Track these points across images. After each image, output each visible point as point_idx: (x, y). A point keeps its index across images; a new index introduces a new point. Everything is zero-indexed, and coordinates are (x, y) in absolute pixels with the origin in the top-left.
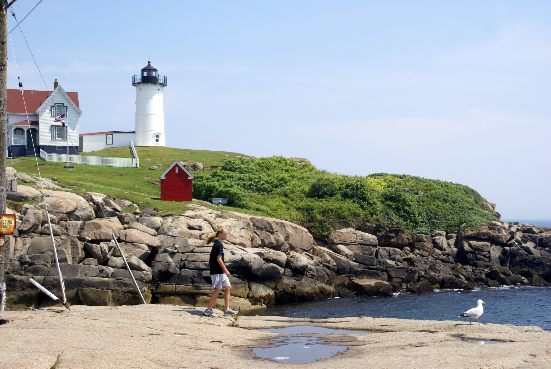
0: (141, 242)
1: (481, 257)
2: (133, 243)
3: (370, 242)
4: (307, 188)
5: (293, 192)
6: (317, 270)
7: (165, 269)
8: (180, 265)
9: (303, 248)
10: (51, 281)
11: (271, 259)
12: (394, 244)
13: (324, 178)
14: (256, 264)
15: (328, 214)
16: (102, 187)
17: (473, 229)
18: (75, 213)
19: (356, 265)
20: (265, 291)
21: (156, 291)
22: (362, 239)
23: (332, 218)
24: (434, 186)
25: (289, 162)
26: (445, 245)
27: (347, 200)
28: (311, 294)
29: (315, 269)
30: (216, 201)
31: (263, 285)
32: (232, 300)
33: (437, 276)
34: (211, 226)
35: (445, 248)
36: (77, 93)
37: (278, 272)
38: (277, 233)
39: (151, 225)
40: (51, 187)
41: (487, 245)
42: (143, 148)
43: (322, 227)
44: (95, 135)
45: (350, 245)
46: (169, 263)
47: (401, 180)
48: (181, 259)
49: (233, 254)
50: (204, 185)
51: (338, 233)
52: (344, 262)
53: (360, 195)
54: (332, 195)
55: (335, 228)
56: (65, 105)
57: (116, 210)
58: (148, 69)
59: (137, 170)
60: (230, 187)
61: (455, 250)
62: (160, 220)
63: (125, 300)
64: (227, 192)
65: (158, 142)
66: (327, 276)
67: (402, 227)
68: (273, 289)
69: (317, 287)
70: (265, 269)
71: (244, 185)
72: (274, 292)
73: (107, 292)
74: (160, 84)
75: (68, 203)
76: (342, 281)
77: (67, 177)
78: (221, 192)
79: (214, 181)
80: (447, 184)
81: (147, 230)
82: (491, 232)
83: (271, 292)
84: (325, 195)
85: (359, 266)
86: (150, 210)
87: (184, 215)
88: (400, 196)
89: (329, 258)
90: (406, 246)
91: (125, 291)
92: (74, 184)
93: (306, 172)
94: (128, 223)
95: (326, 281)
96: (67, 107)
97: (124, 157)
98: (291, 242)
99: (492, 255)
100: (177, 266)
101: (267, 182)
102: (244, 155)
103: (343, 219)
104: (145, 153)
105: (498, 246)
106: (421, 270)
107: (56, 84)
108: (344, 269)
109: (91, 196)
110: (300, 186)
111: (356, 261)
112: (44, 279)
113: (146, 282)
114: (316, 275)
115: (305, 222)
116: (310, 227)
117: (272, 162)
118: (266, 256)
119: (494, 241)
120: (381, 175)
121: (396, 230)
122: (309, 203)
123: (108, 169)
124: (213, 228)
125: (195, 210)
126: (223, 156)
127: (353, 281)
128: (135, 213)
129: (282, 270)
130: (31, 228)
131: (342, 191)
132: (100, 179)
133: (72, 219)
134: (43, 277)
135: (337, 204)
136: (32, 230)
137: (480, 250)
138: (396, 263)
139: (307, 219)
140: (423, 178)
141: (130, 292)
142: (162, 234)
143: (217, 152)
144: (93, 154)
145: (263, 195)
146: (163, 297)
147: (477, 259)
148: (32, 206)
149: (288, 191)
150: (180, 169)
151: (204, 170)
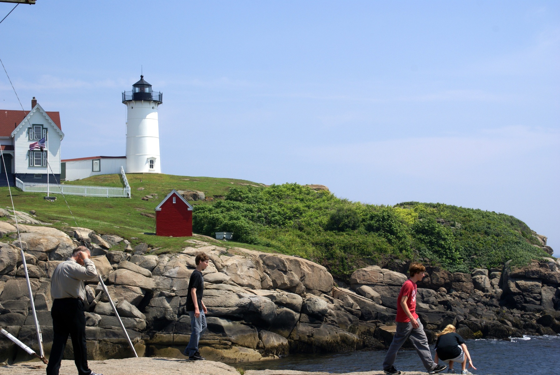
0: (133, 285)
1: (531, 299)
2: (124, 286)
3: (399, 282)
4: (325, 220)
5: (309, 224)
6: (338, 315)
7: (161, 316)
8: (179, 311)
9: (321, 290)
10: (28, 332)
11: (285, 303)
12: (427, 284)
13: (345, 208)
14: (267, 309)
15: (350, 250)
16: (88, 220)
17: (520, 267)
18: (56, 252)
19: (383, 309)
20: (277, 341)
21: (151, 341)
22: (390, 279)
23: (354, 255)
24: (474, 217)
25: (304, 189)
26: (488, 286)
27: (372, 233)
28: (331, 343)
29: (335, 314)
30: (220, 236)
31: (275, 334)
32: (239, 351)
33: (479, 322)
34: (214, 265)
35: (489, 289)
36: (58, 113)
37: (293, 318)
38: (292, 272)
39: (145, 265)
40: (29, 221)
41: (537, 286)
42: (136, 175)
43: (343, 265)
44: (80, 161)
45: (376, 286)
46: (166, 309)
47: (435, 210)
48: (180, 303)
49: (240, 297)
50: (207, 217)
51: (361, 272)
52: (369, 305)
53: (387, 227)
54: (354, 228)
55: (359, 266)
56: (45, 127)
57: (104, 247)
58: (141, 84)
59: (129, 201)
60: (235, 219)
61: (500, 290)
62: (155, 259)
63: (115, 353)
64: (233, 226)
65: (153, 168)
66: (349, 323)
67: (437, 264)
68: (287, 338)
69: (338, 335)
70: (278, 314)
71: (253, 216)
72: (288, 342)
73: (94, 343)
74: (155, 101)
75: (48, 240)
76: (367, 328)
77: (47, 209)
78: (226, 225)
79: (217, 213)
80: (488, 214)
81: (140, 271)
82: (542, 270)
83: (285, 342)
84: (346, 229)
85: (386, 311)
86: (144, 247)
87: (183, 252)
88: (433, 228)
89: (351, 301)
90: (442, 286)
91: (115, 342)
92: (55, 218)
93: (324, 201)
94: (118, 263)
95: (348, 328)
96: (47, 129)
97: (114, 186)
98: (307, 283)
99: (544, 297)
100: (175, 312)
101: (279, 213)
102: (252, 183)
103: (368, 255)
104: (138, 181)
105: (551, 287)
106: (460, 315)
107: (34, 103)
108: (370, 313)
109: (75, 232)
110: (317, 218)
111: (383, 305)
112: (20, 330)
113: (139, 331)
114: (337, 321)
115: (323, 259)
116: (329, 265)
117: (284, 189)
118: (278, 299)
119: (546, 280)
120: (411, 204)
121: (429, 267)
122: (328, 237)
123: (94, 200)
124: (217, 267)
125: (196, 246)
126: (228, 184)
127: (380, 327)
128: (127, 251)
129: (297, 316)
130: (5, 270)
131: (366, 224)
132: (86, 211)
133: (52, 259)
134: (19, 327)
135: (360, 239)
136: (6, 272)
137: (529, 292)
138: (430, 307)
139: (326, 256)
140: (461, 208)
141: (120, 343)
142: (158, 275)
143: (221, 179)
144: (77, 182)
145: (273, 228)
146: (159, 349)
147: (526, 302)
148: (7, 244)
149: (303, 223)
150: (178, 199)
151: (206, 200)
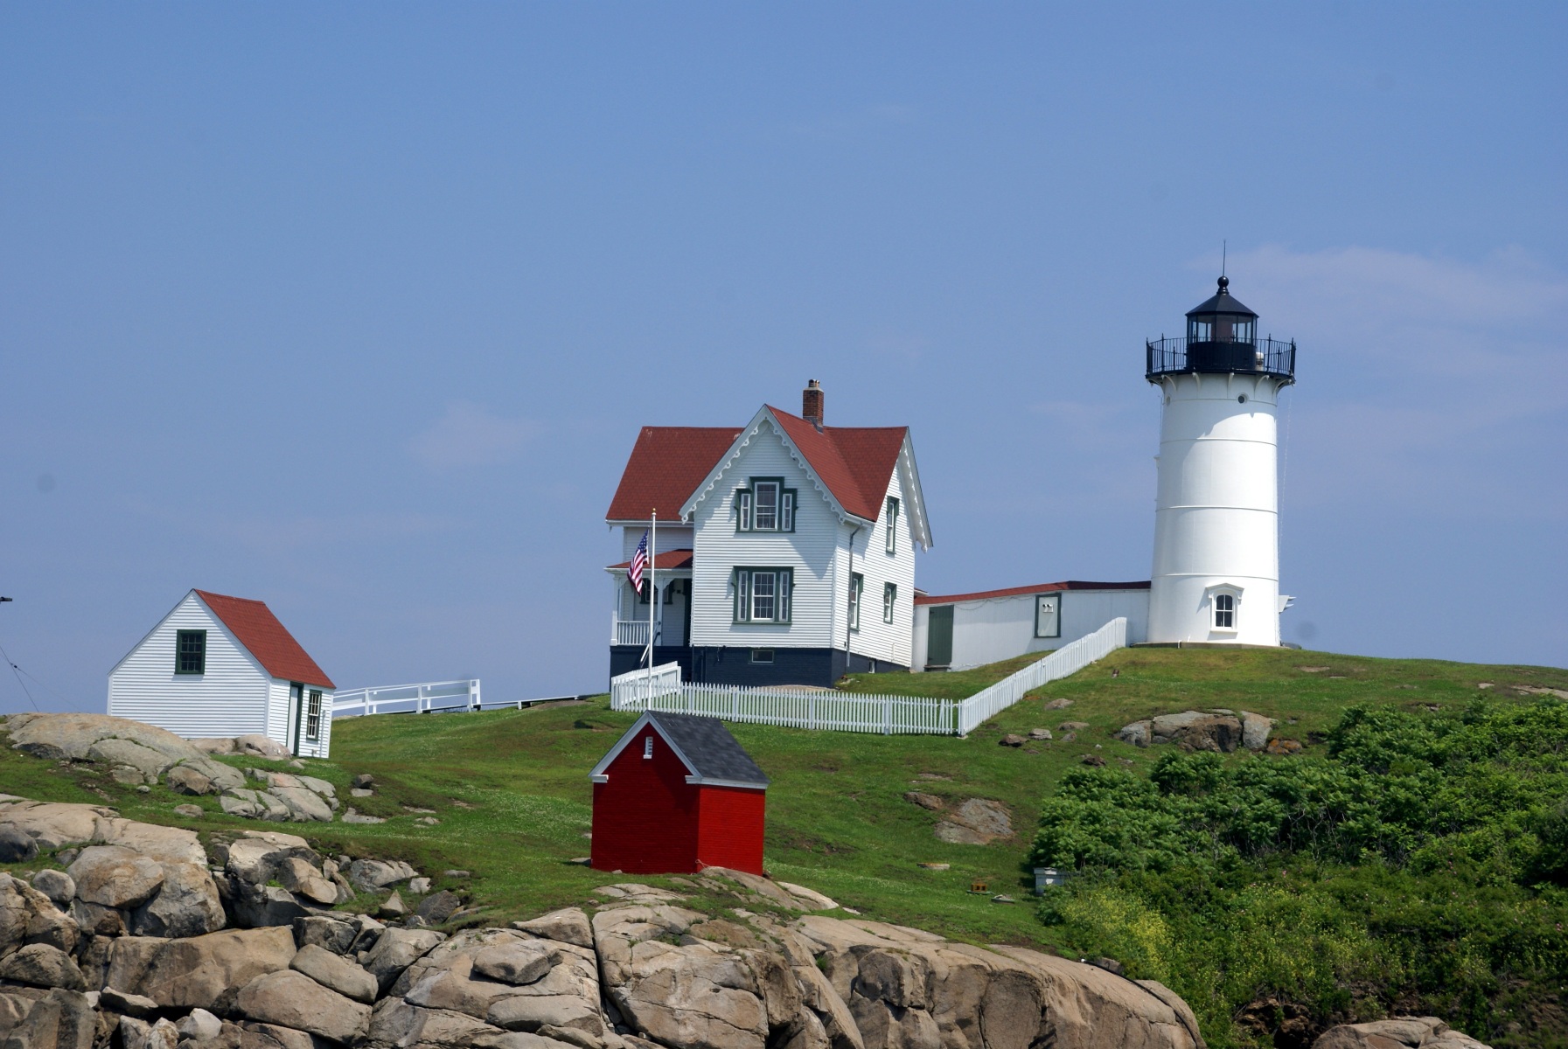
0: (293, 1022)
2: (264, 1025)
18: (151, 909)
38: (920, 1012)
44: (998, 600)
57: (306, 899)
58: (1218, 311)
59: (936, 748)
65: (1229, 624)
74: (1259, 374)
75: (135, 869)
96: (794, 491)
107: (812, 399)
109: (230, 847)
133: (134, 930)
148: (12, 879)
150: (660, 746)
151: (1270, 749)
